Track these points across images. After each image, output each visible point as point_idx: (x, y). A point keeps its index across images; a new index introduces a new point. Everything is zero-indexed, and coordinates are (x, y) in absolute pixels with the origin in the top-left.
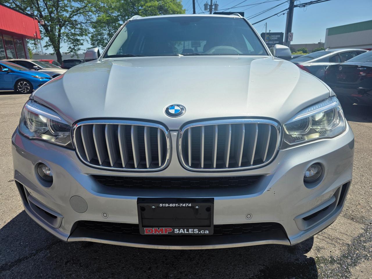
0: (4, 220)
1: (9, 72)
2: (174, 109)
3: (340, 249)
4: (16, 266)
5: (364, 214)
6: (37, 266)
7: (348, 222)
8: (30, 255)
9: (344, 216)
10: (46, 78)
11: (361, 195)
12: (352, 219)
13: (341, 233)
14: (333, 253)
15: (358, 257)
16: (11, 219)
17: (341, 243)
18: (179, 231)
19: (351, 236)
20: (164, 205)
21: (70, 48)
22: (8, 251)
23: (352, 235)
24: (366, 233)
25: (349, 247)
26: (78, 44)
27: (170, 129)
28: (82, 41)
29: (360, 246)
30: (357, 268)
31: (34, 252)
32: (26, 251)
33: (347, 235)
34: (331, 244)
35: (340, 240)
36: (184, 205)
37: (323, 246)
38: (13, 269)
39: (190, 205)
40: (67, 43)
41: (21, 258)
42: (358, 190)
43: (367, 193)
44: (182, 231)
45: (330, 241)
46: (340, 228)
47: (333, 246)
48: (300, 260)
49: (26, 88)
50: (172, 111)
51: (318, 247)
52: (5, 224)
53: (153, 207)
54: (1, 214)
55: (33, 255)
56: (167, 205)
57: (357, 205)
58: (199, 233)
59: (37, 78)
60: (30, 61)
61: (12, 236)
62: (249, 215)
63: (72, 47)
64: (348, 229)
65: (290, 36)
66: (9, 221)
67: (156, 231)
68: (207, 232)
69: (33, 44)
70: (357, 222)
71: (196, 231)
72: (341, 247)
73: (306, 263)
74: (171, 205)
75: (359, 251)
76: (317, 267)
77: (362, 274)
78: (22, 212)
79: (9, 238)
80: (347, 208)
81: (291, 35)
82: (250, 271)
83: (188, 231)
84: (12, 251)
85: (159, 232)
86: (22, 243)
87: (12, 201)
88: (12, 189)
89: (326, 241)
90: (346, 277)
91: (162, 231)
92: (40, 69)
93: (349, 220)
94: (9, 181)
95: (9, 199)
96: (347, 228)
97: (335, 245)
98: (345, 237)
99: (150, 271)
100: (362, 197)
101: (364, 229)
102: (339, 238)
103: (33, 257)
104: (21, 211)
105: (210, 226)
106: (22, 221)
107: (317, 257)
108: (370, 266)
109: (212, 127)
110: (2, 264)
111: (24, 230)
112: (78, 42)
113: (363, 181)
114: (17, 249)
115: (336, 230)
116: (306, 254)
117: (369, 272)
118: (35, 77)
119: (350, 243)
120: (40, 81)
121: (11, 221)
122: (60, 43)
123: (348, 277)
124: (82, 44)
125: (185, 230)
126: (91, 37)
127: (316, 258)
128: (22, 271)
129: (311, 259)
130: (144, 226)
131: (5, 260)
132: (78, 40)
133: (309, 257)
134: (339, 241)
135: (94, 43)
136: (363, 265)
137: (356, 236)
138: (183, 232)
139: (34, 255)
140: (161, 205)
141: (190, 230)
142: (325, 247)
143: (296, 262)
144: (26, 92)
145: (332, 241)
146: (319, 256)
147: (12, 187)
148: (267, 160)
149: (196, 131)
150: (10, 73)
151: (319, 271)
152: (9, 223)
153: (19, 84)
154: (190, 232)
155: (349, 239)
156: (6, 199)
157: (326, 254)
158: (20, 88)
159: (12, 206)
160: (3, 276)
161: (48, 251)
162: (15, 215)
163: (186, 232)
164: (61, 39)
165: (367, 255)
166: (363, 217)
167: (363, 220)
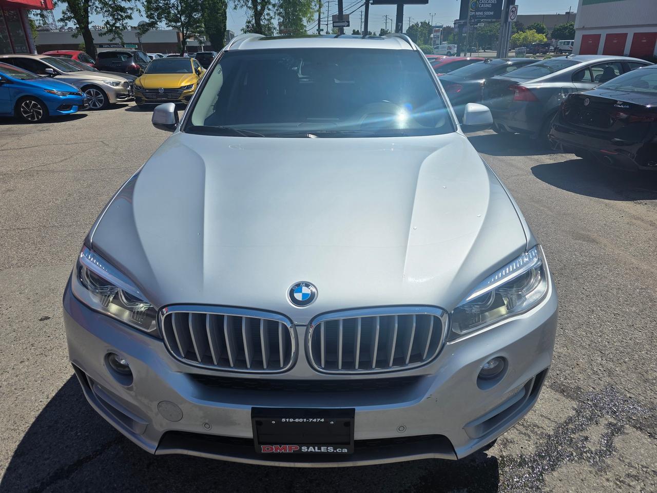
0: (46, 393)
1: (3, 83)
2: (301, 292)
3: (536, 443)
4: (76, 471)
5: (581, 384)
6: (107, 472)
7: (556, 397)
8: (95, 453)
9: (551, 387)
10: (71, 93)
11: (584, 348)
12: (562, 392)
13: (542, 416)
14: (525, 450)
15: (560, 457)
16: (57, 392)
17: (539, 432)
18: (308, 449)
19: (556, 422)
20: (288, 420)
21: (108, 23)
22: (60, 448)
23: (556, 420)
24: (577, 417)
25: (549, 439)
26: (122, 16)
27: (296, 323)
28: (129, 11)
29: (565, 438)
30: (555, 474)
31: (99, 448)
32: (87, 447)
33: (549, 419)
34: (525, 434)
35: (538, 427)
36: (315, 420)
37: (512, 438)
38: (73, 478)
39: (323, 420)
40: (101, 15)
41: (82, 458)
42: (580, 339)
43: (593, 345)
44: (311, 449)
45: (523, 430)
46: (542, 407)
47: (527, 438)
48: (477, 460)
49: (36, 112)
50: (298, 296)
51: (505, 440)
52: (49, 400)
53: (274, 422)
54: (40, 382)
55: (98, 453)
56: (291, 420)
57: (573, 367)
58: (335, 451)
59: (54, 93)
60: (37, 57)
61: (63, 421)
62: (402, 428)
63: (112, 22)
64: (554, 409)
65: (512, 11)
66: (54, 395)
67: (276, 449)
68: (345, 450)
69: (39, 16)
70: (568, 396)
71: (331, 449)
72: (538, 439)
73: (485, 465)
74: (297, 420)
75: (562, 447)
76: (500, 472)
77: (560, 484)
78: (71, 378)
79: (59, 425)
80: (558, 372)
81: (514, 9)
82: (407, 478)
83: (319, 449)
84: (67, 447)
85: (281, 450)
86: (79, 434)
87: (52, 358)
88: (48, 335)
89: (517, 430)
90: (538, 488)
91: (285, 449)
92: (59, 74)
93: (557, 393)
94: (40, 318)
95: (47, 354)
96: (552, 408)
97: (529, 437)
98: (547, 422)
99: (267, 480)
100: (583, 351)
101: (576, 409)
102: (538, 424)
103: (99, 456)
104: (69, 377)
105: (348, 443)
106: (74, 395)
107: (501, 457)
108: (572, 472)
109: (354, 321)
110: (56, 469)
111: (80, 411)
112: (121, 12)
113: (592, 321)
114: (73, 444)
115: (535, 412)
116: (487, 451)
117: (570, 481)
118: (50, 92)
119: (552, 433)
120: (60, 99)
121: (56, 395)
122: (90, 15)
123: (540, 489)
124: (130, 17)
125: (316, 448)
126: (145, 3)
127: (500, 459)
128: (86, 479)
129: (494, 459)
130: (260, 443)
131: (59, 461)
132: (123, 9)
133: (490, 457)
134: (536, 429)
135: (152, 14)
136: (564, 469)
137: (562, 421)
138: (314, 451)
139: (101, 454)
140: (284, 420)
141: (322, 448)
142: (515, 440)
143: (472, 463)
144: (36, 119)
145: (527, 430)
146: (504, 454)
147: (47, 331)
148: (428, 357)
149: (332, 326)
150: (5, 85)
151: (501, 478)
152: (54, 399)
153: (23, 105)
154: (322, 451)
155: (551, 426)
156: (42, 354)
157: (514, 451)
158: (26, 112)
159: (53, 368)
160: (60, 487)
161: (119, 447)
162: (61, 384)
163: (317, 450)
164: (90, 6)
165: (572, 454)
166: (579, 388)
167: (577, 394)
